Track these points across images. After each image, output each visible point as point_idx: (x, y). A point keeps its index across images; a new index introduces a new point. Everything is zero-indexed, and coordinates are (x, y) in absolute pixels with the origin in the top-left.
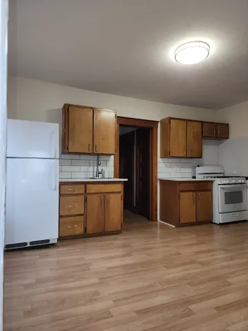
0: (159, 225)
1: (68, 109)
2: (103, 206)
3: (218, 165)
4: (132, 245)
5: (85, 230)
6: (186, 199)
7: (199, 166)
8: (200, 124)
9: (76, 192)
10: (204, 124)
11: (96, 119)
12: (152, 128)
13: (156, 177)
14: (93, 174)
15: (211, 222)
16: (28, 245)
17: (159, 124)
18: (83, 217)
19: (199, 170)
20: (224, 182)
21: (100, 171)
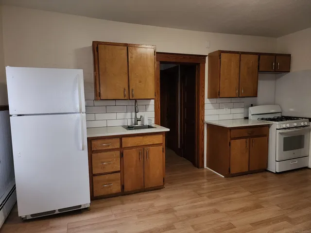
0: (205, 174)
1: (97, 48)
2: (142, 160)
3: (274, 103)
4: (176, 208)
5: (123, 187)
6: (238, 148)
7: (252, 105)
8: (257, 57)
9: (110, 147)
10: (261, 56)
11: (132, 57)
12: (199, 64)
13: (203, 120)
14: (132, 122)
15: (266, 170)
16: (57, 212)
17: (207, 58)
18: (119, 174)
19: (252, 110)
20: (284, 126)
21: (139, 117)
